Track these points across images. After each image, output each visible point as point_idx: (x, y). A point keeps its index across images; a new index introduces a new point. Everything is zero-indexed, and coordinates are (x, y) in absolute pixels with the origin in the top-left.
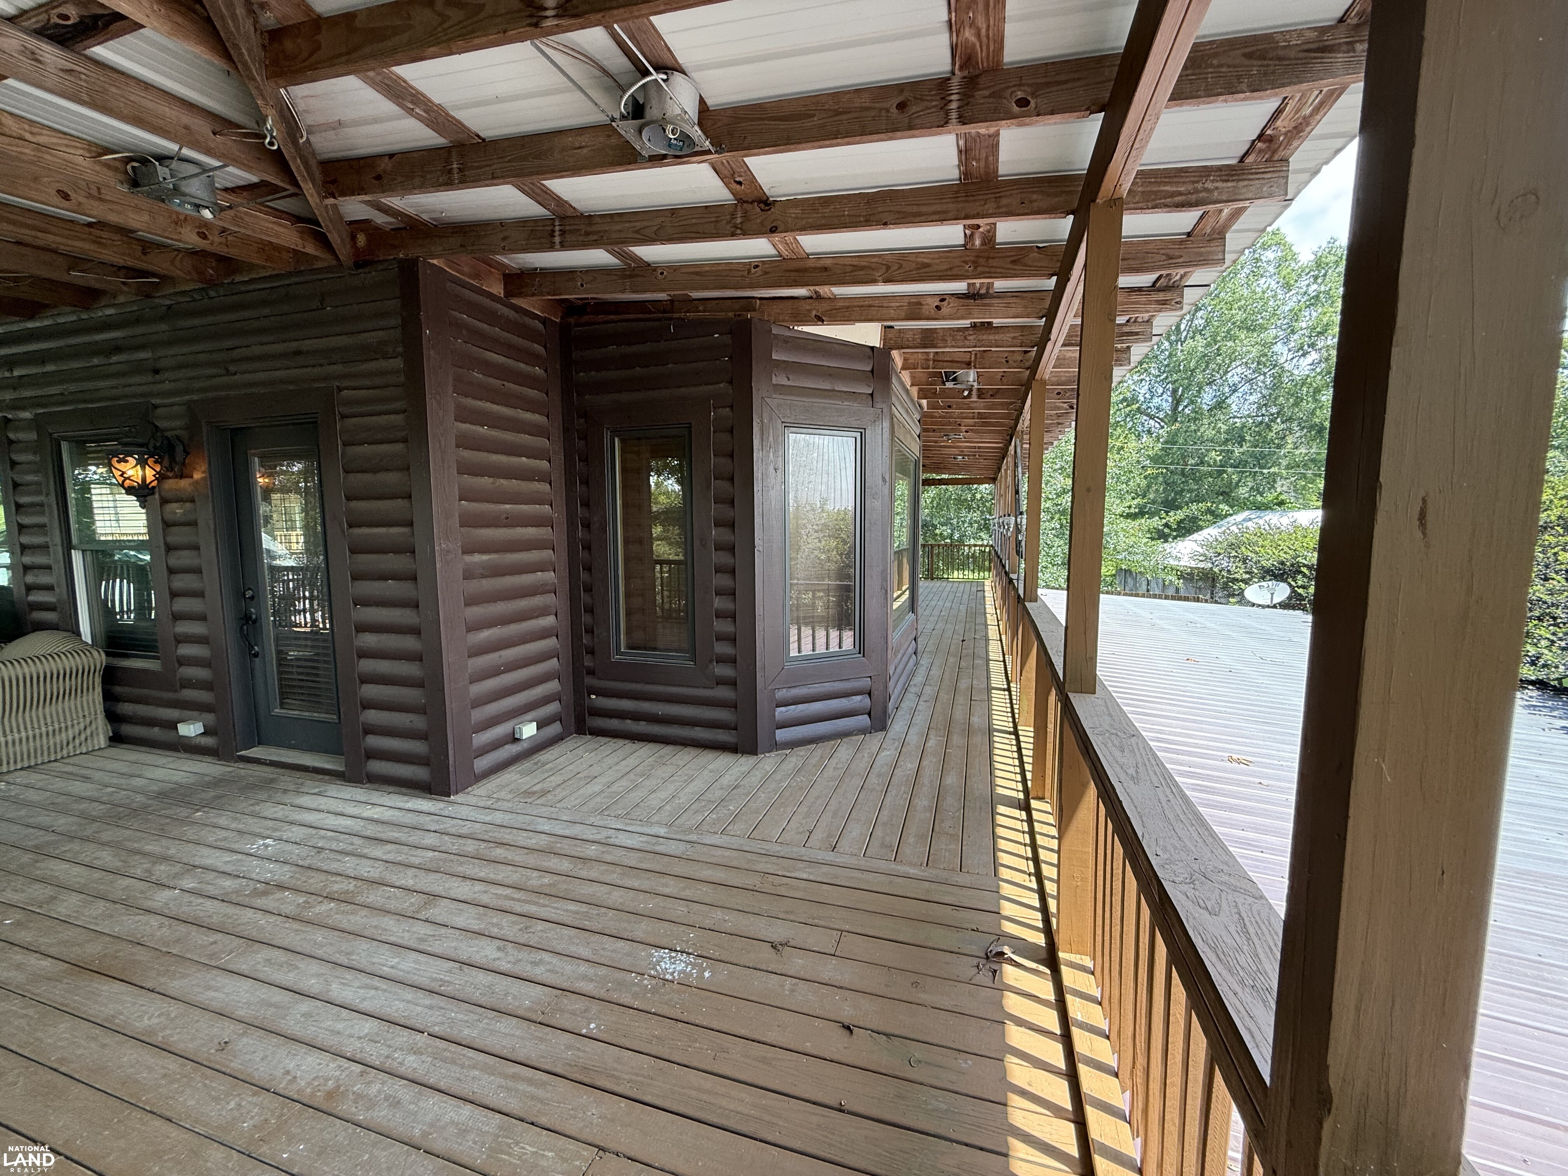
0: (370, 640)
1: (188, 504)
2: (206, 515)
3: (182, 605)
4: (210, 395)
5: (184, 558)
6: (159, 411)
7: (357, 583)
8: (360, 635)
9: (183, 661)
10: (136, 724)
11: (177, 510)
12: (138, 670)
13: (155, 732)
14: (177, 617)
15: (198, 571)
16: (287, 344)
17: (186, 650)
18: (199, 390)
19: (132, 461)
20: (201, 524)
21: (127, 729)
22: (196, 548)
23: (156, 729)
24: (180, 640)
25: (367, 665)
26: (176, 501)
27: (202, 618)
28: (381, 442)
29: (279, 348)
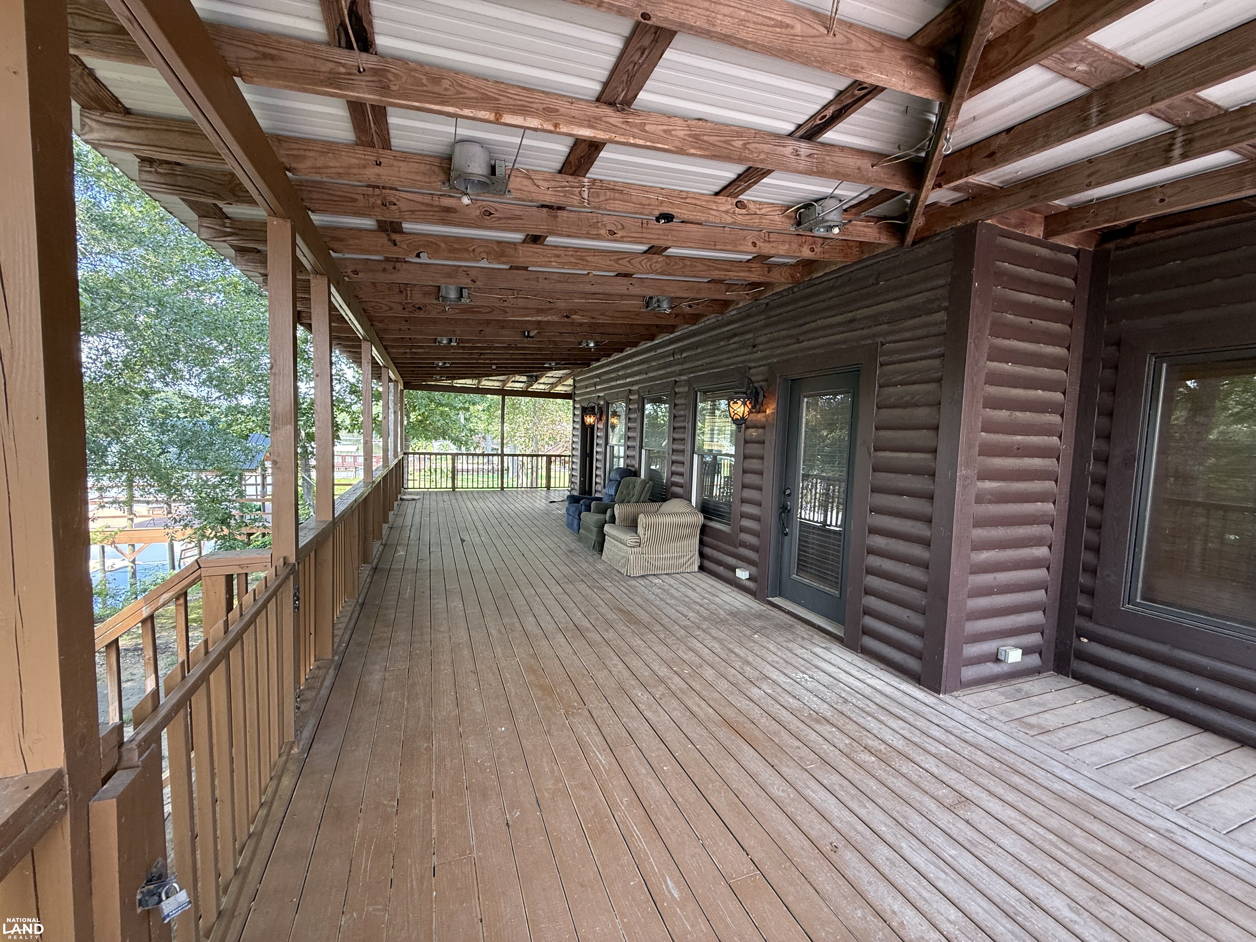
0: (879, 541)
1: (760, 430)
2: (771, 437)
3: (749, 494)
4: (784, 358)
5: (754, 464)
6: (752, 371)
7: (874, 494)
8: (871, 536)
9: (743, 530)
10: (712, 562)
11: (753, 433)
12: (718, 530)
13: (721, 570)
14: (743, 501)
15: (760, 473)
16: (845, 315)
17: (746, 523)
18: (779, 355)
19: (740, 402)
20: (767, 443)
21: (708, 564)
22: (762, 458)
23: (722, 568)
24: (743, 516)
25: (874, 561)
26: (753, 428)
27: (759, 504)
28: (914, 383)
29: (839, 319)
